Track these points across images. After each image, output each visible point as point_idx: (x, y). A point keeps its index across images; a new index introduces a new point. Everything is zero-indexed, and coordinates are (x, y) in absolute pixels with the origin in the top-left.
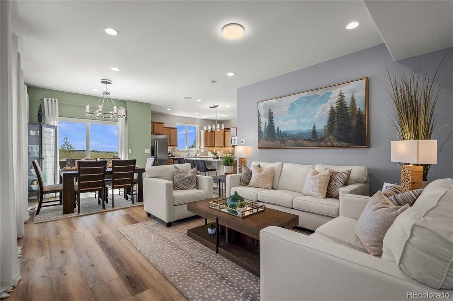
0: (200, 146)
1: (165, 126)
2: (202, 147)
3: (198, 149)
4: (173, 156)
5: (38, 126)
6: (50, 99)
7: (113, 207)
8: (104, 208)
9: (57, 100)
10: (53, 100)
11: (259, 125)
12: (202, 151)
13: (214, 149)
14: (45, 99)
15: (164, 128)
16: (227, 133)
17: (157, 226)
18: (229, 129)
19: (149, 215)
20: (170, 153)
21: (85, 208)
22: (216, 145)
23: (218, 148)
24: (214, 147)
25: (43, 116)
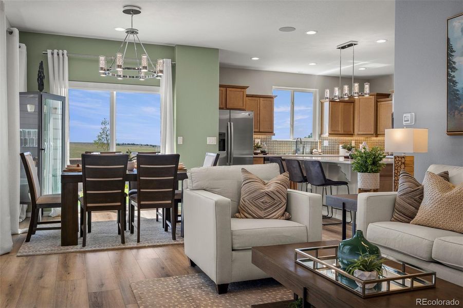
0: (321, 133)
1: (248, 92)
2: (326, 135)
3: (317, 139)
4: (263, 152)
5: (37, 96)
6: (56, 51)
7: (138, 241)
8: (123, 242)
9: (65, 52)
10: (61, 52)
11: (448, 74)
12: (326, 143)
13: (353, 141)
14: (49, 52)
15: (248, 96)
16: (383, 105)
17: (199, 288)
18: (388, 96)
19: (193, 264)
20: (259, 147)
21: (96, 240)
22: (356, 132)
23: (362, 138)
24: (352, 135)
25: (45, 81)
